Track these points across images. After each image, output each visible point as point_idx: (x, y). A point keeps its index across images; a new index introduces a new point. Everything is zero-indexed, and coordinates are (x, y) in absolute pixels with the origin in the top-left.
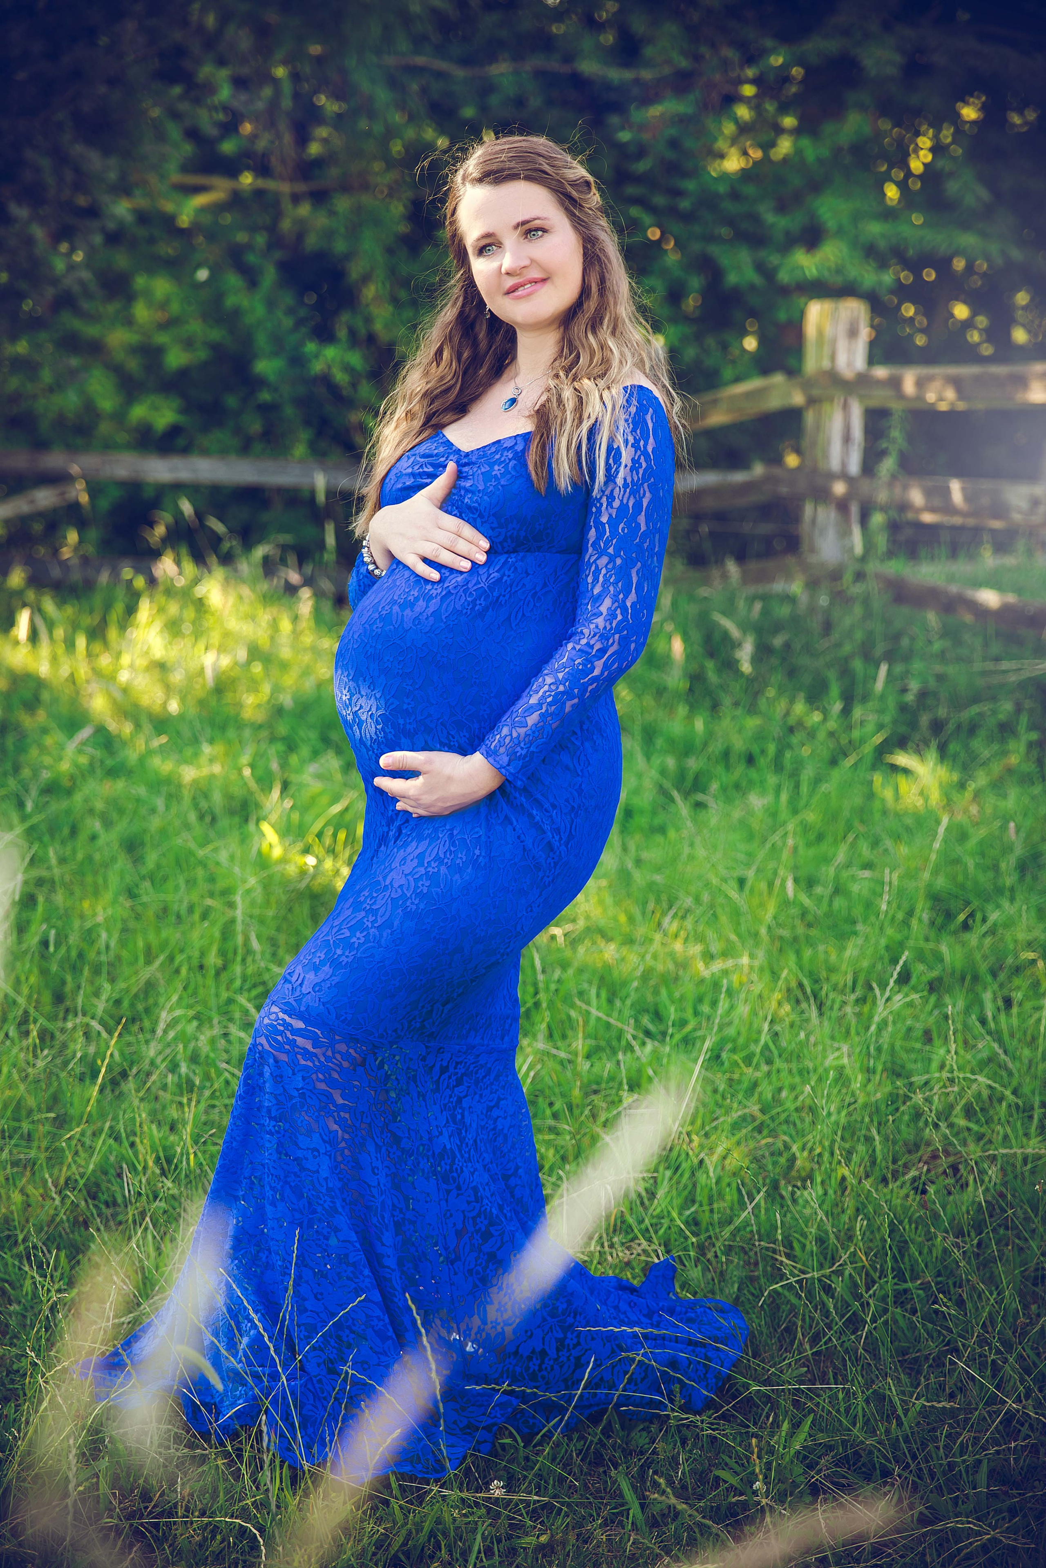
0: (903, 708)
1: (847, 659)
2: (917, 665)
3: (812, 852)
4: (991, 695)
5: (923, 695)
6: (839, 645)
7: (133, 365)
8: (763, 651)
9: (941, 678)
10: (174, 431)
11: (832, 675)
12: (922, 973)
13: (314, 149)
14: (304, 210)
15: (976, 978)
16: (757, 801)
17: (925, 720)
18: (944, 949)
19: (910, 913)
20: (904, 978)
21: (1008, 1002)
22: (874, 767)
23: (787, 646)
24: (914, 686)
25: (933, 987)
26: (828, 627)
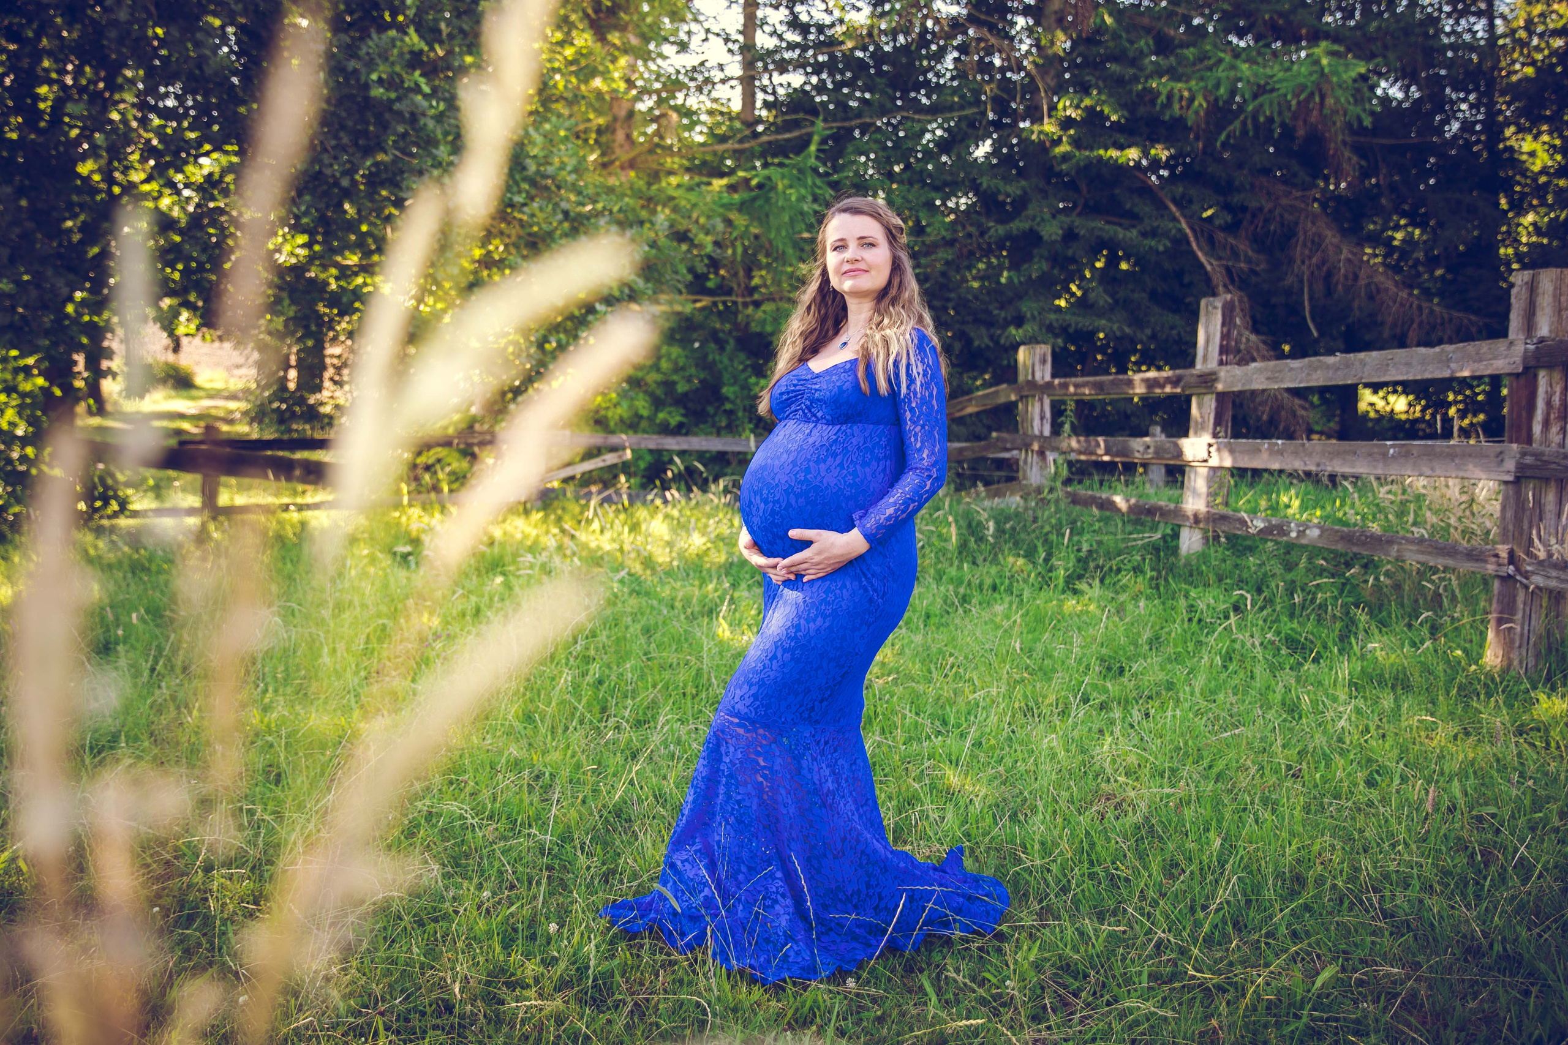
0: (1079, 560)
1: (1047, 534)
2: (1086, 537)
3: (1030, 636)
4: (1128, 551)
5: (1090, 551)
6: (1042, 527)
7: (659, 392)
8: (1000, 531)
9: (1099, 543)
10: (680, 425)
11: (1039, 544)
12: (1097, 698)
13: (756, 281)
14: (750, 310)
15: (1127, 701)
16: (999, 608)
17: (1092, 565)
18: (1109, 685)
19: (1088, 668)
20: (1086, 700)
21: (1147, 715)
22: (1063, 592)
23: (1013, 529)
24: (1085, 547)
25: (1103, 706)
26: (1035, 520)
